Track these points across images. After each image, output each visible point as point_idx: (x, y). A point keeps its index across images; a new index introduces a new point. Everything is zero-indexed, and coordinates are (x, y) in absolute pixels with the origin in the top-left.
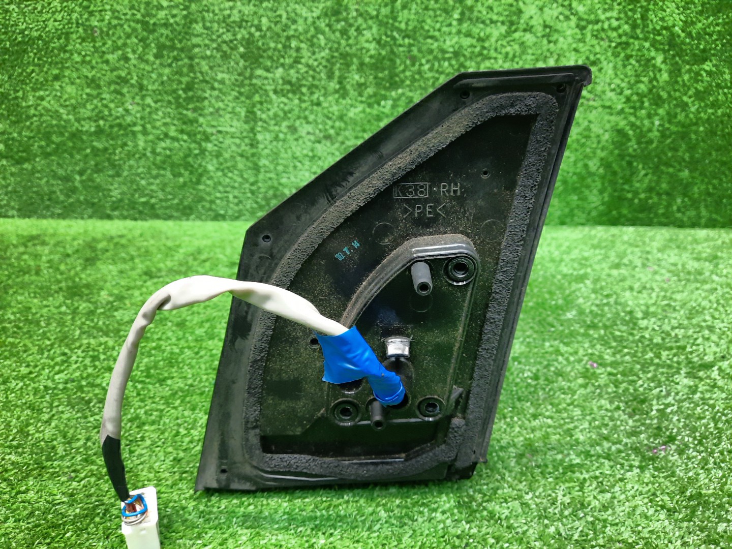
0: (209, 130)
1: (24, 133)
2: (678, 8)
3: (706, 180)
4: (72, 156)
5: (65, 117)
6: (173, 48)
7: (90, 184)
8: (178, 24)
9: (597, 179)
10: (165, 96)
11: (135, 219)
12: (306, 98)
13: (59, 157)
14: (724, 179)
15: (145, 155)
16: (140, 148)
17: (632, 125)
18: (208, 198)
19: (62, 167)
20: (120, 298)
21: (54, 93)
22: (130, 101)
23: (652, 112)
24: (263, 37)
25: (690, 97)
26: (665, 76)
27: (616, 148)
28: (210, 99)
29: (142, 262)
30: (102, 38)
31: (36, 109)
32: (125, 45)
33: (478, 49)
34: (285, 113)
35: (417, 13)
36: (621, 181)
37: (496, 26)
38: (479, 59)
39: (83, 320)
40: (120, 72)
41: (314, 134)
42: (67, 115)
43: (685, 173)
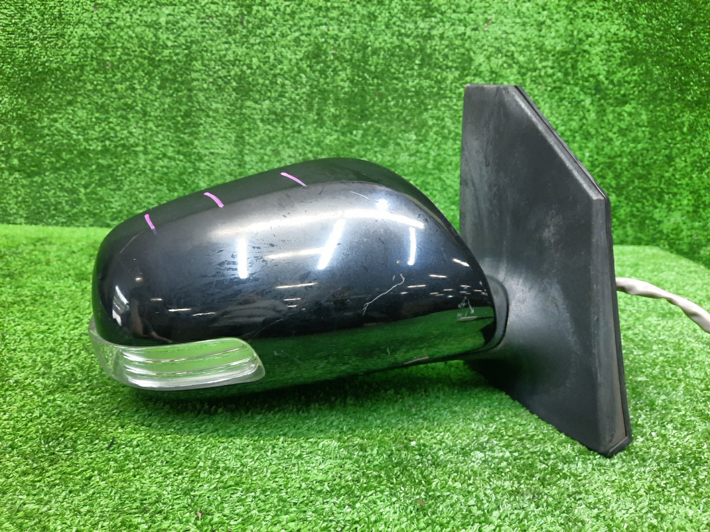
0: (203, 152)
1: (37, 150)
2: (601, 60)
3: (631, 204)
4: (79, 172)
5: (75, 137)
6: (174, 81)
7: (94, 196)
8: (180, 62)
10: (165, 121)
12: (289, 127)
13: (68, 172)
14: (646, 204)
15: (144, 172)
16: (141, 166)
19: (69, 181)
21: (67, 116)
22: (134, 125)
23: (583, 145)
24: (253, 74)
25: (615, 133)
26: (593, 116)
28: (205, 124)
30: (113, 71)
31: (49, 129)
32: (133, 77)
33: (435, 90)
34: (270, 138)
35: (384, 58)
37: (451, 71)
38: (436, 98)
40: (127, 100)
41: (294, 157)
42: (78, 135)
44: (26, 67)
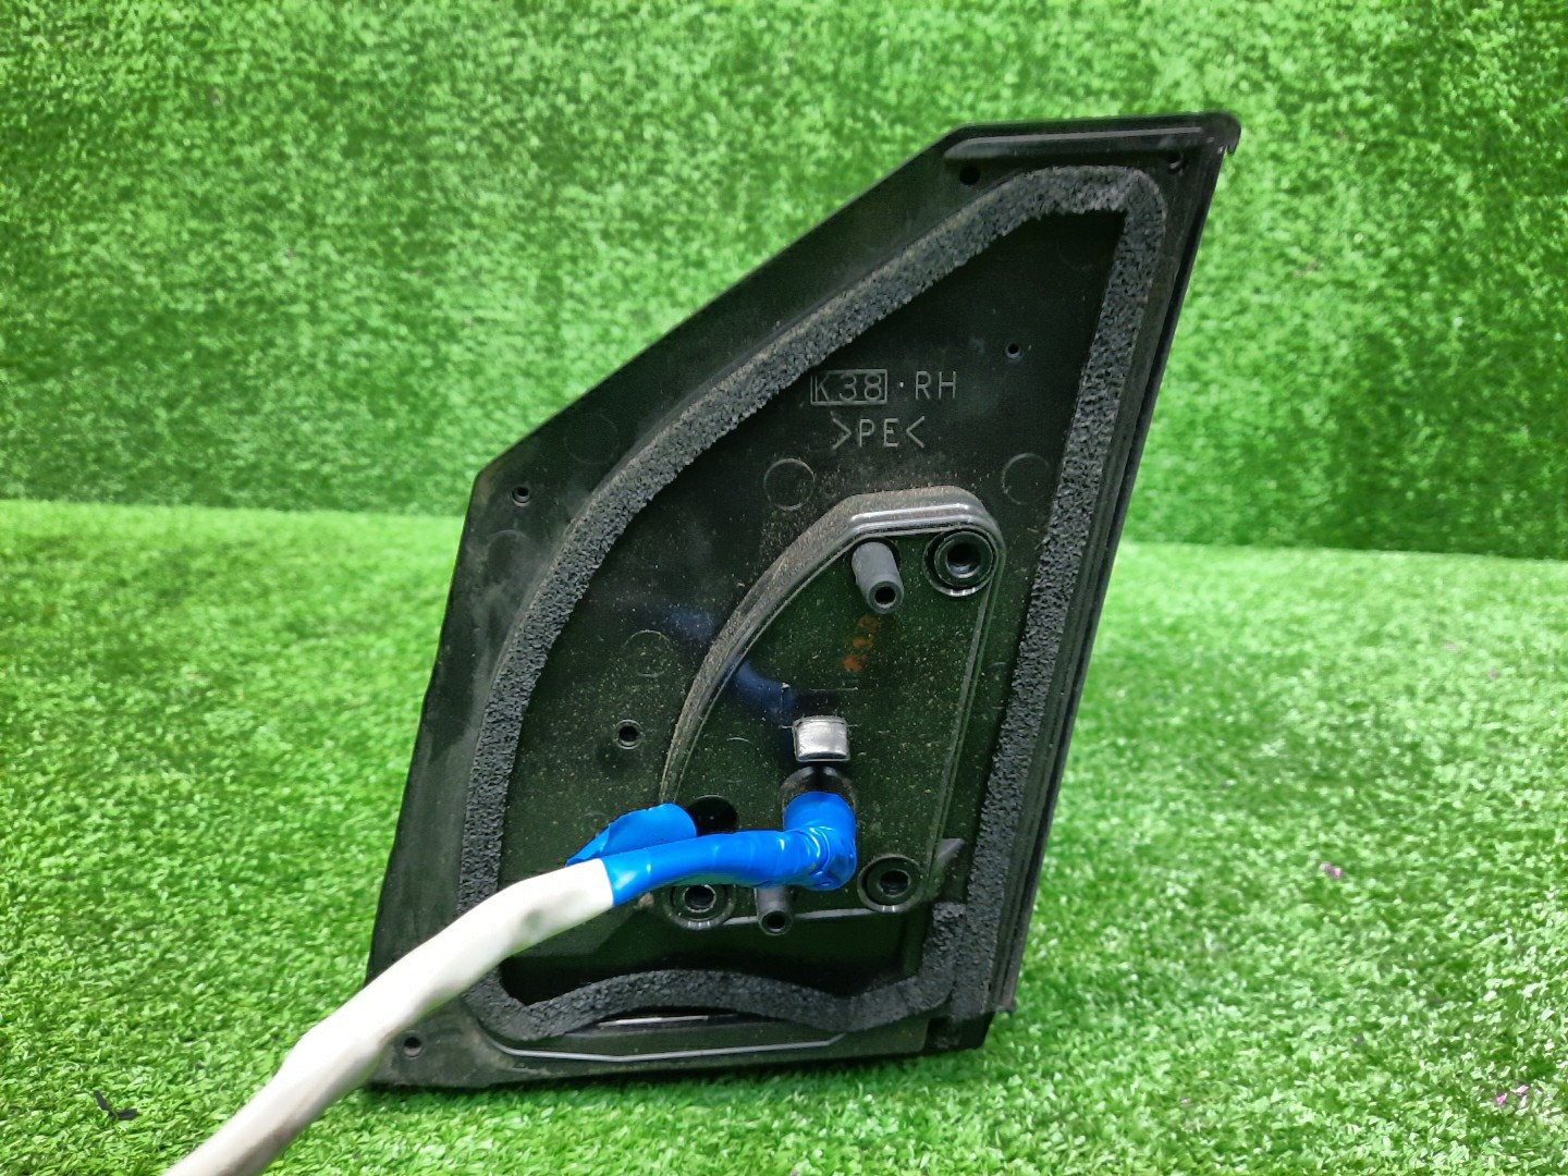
0: (457, 316)
1: (49, 314)
2: (1505, 69)
4: (152, 366)
5: (140, 279)
6: (384, 135)
7: (189, 428)
8: (397, 85)
9: (1321, 443)
10: (362, 238)
11: (286, 509)
12: (673, 251)
13: (125, 367)
15: (312, 367)
16: (303, 352)
17: (1402, 325)
18: (449, 466)
19: (129, 391)
20: (225, 681)
21: (119, 227)
22: (286, 248)
23: (1448, 297)
24: (582, 115)
25: (1533, 266)
26: (1476, 219)
27: (1365, 376)
28: (460, 247)
29: (286, 602)
30: (230, 111)
31: (78, 262)
32: (279, 126)
34: (626, 282)
35: (923, 70)
36: (1375, 450)
37: (1098, 100)
39: (131, 729)
40: (267, 184)
42: (146, 275)
43: (1523, 436)
44: (14, 104)
